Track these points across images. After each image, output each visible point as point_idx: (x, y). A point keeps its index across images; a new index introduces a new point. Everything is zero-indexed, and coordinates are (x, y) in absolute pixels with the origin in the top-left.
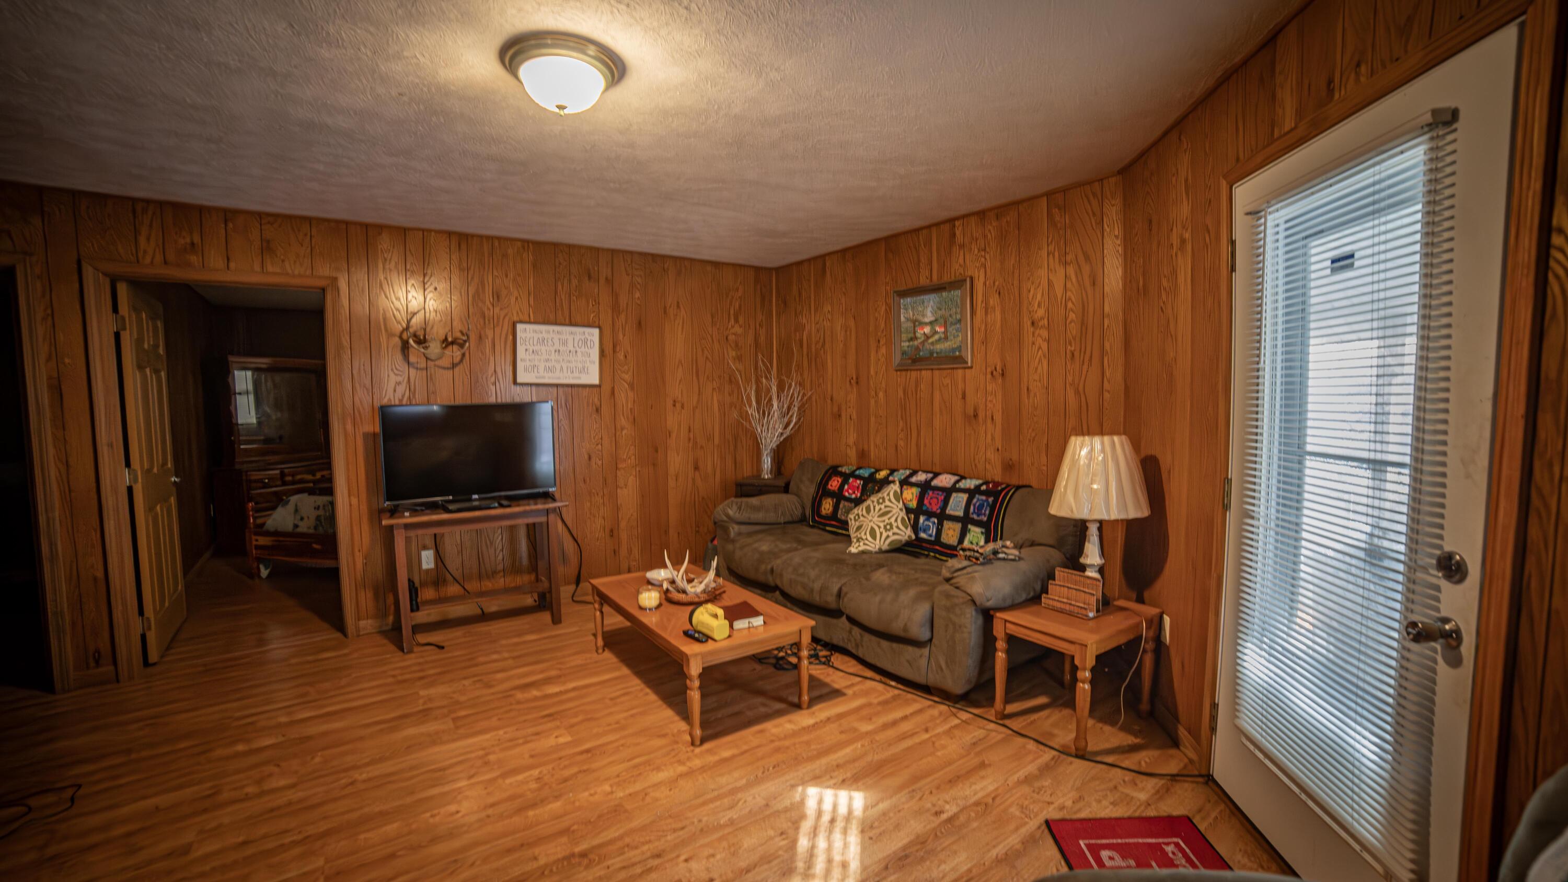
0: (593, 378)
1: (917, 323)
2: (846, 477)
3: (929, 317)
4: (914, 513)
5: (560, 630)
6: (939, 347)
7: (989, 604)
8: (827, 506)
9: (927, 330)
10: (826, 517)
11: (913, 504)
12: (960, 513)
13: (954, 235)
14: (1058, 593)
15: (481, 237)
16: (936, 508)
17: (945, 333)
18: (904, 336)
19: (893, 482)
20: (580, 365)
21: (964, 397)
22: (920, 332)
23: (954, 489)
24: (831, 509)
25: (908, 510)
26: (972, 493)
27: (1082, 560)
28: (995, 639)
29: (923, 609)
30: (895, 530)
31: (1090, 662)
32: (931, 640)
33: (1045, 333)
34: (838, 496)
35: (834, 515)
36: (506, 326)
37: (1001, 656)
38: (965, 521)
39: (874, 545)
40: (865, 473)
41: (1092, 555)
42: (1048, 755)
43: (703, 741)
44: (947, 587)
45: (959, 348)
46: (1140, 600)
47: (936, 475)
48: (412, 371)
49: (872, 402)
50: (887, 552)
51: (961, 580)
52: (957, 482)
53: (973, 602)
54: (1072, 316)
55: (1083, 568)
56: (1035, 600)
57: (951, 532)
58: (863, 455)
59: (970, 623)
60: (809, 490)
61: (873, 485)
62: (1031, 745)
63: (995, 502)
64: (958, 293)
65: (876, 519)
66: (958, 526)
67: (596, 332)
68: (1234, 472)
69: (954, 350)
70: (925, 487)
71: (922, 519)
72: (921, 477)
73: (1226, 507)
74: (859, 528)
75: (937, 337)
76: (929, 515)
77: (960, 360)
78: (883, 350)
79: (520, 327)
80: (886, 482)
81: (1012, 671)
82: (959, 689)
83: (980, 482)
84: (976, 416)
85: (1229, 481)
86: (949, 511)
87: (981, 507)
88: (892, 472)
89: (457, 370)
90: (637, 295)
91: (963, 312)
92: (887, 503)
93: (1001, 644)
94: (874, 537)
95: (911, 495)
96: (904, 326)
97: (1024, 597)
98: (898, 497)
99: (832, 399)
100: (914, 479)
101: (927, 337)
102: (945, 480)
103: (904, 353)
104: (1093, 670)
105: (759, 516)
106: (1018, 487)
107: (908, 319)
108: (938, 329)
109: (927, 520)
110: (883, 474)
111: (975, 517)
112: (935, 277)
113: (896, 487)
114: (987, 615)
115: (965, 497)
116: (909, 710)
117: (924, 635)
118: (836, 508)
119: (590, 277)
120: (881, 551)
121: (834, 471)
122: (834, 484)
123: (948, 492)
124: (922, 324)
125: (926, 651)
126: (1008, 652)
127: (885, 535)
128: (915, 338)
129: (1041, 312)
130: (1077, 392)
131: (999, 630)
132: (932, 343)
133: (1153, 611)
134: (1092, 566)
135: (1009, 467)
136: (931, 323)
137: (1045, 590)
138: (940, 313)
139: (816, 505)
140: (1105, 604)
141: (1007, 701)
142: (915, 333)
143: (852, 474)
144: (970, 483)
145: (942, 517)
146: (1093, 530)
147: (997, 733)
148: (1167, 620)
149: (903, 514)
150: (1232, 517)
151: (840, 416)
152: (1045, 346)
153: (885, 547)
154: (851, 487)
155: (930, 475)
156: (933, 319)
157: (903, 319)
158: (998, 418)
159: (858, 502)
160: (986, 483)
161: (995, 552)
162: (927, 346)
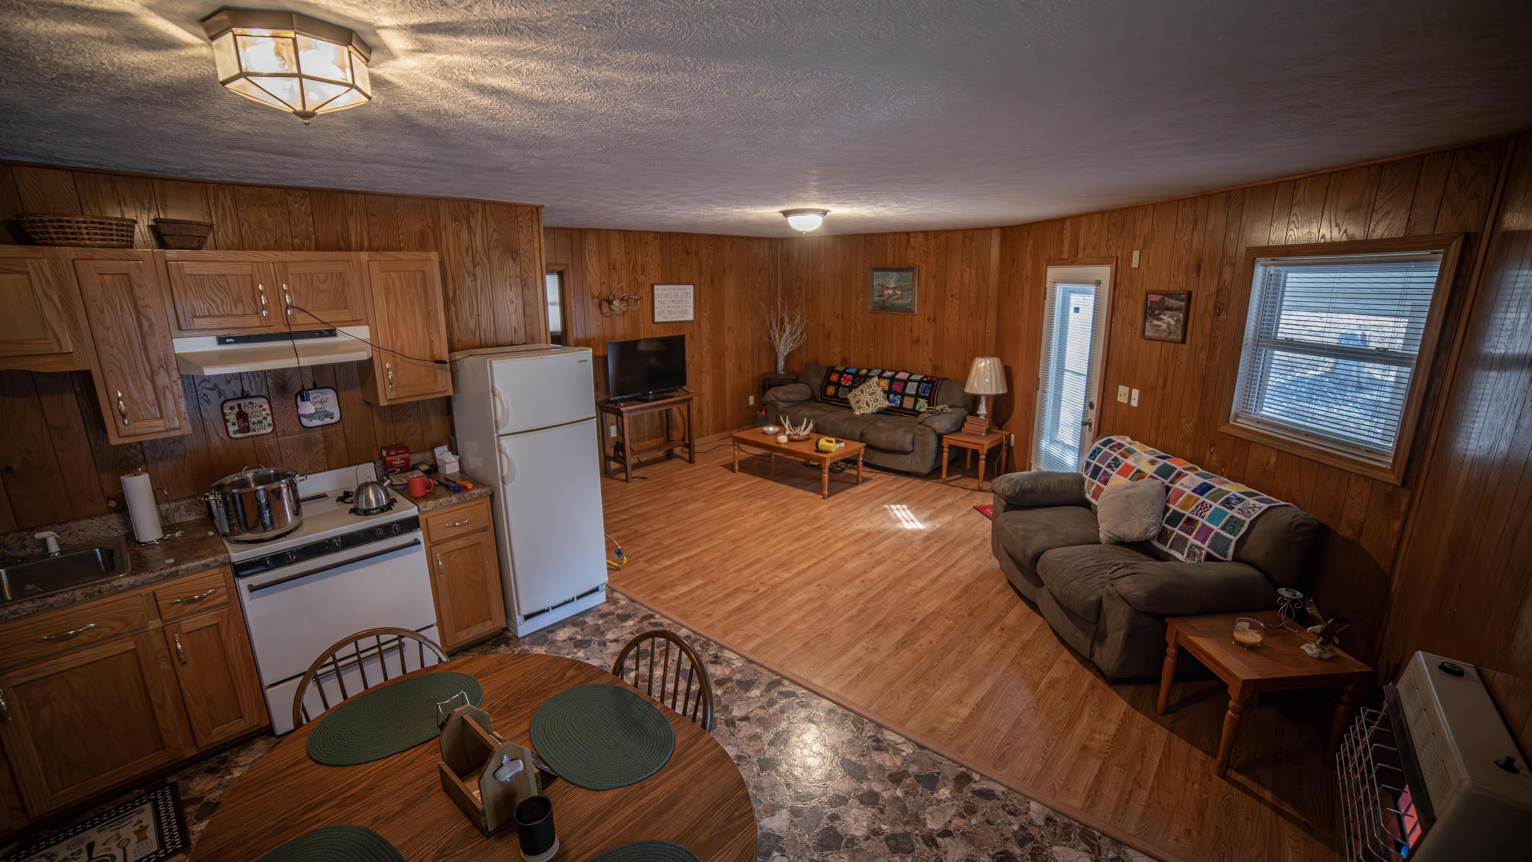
0: (690, 316)
1: (884, 288)
2: (841, 374)
3: (892, 285)
4: (887, 393)
5: (695, 467)
6: (898, 302)
7: (942, 432)
8: (831, 390)
9: (890, 292)
10: (830, 397)
11: (886, 388)
12: (914, 392)
13: (909, 241)
14: (967, 426)
15: (634, 232)
16: (899, 390)
17: (902, 294)
18: (876, 294)
19: (872, 377)
20: (684, 309)
21: (911, 330)
22: (886, 292)
23: (909, 380)
24: (834, 392)
25: (885, 392)
26: (920, 382)
27: (978, 412)
28: (943, 447)
29: (909, 438)
30: (880, 402)
31: (985, 452)
32: (912, 451)
33: (958, 302)
34: (838, 384)
35: (836, 395)
36: (648, 288)
37: (946, 455)
38: (917, 397)
39: (869, 411)
40: (853, 371)
41: (983, 410)
42: (968, 492)
43: (829, 496)
44: (921, 426)
45: (910, 304)
46: (1000, 429)
47: (897, 373)
48: (605, 319)
49: (853, 330)
50: (875, 413)
51: (928, 422)
52: (910, 376)
53: (935, 431)
54: (972, 294)
55: (978, 416)
56: (959, 430)
57: (909, 402)
58: (845, 361)
59: (933, 441)
60: (817, 381)
61: (859, 379)
62: (960, 489)
63: (932, 387)
64: (911, 274)
65: (867, 396)
66: (913, 399)
67: (692, 287)
68: (1040, 376)
69: (907, 305)
70: (892, 379)
71: (891, 396)
72: (889, 374)
73: (1037, 389)
74: (858, 402)
75: (896, 297)
76: (896, 394)
77: (911, 311)
78: (861, 300)
79: (656, 287)
80: (867, 377)
81: (950, 463)
82: (926, 471)
83: (922, 376)
84: (918, 341)
85: (1038, 379)
86: (907, 391)
87: (925, 389)
88: (870, 370)
89: (626, 315)
90: (711, 262)
91: (913, 284)
92: (873, 388)
93: (946, 449)
94: (869, 406)
95: (885, 383)
96: (876, 288)
97: (955, 429)
98: (878, 385)
99: (823, 326)
100: (885, 375)
101: (890, 296)
102: (902, 375)
103: (875, 303)
104: (987, 455)
105: (791, 397)
106: (944, 379)
107: (879, 285)
108: (897, 292)
109: (895, 396)
110: (864, 372)
111: (922, 394)
112: (896, 262)
113: (876, 379)
114: (940, 437)
115: (916, 384)
116: (902, 484)
117: (909, 448)
118: (837, 391)
119: (688, 253)
120: (873, 413)
121: (831, 370)
122: (834, 378)
123: (906, 382)
124: (888, 288)
125: (910, 456)
126: (949, 453)
127: (874, 405)
128: (882, 296)
129: (956, 291)
130: (973, 332)
131: (945, 443)
132: (893, 300)
133: (1006, 433)
134: (982, 414)
135: (935, 368)
136: (893, 288)
137: (963, 426)
138: (899, 284)
139: (823, 391)
140: (988, 431)
141: (948, 475)
142: (883, 292)
143: (844, 372)
144: (918, 377)
145: (903, 395)
146: (983, 399)
147: (945, 487)
148: (1013, 436)
149: (882, 394)
150: (1039, 392)
151: (829, 336)
152: (957, 308)
153: (875, 411)
154: (846, 379)
155: (894, 373)
156: (894, 286)
157: (875, 284)
158: (931, 343)
159: (851, 389)
160: (926, 377)
161: (942, 410)
162: (890, 301)
